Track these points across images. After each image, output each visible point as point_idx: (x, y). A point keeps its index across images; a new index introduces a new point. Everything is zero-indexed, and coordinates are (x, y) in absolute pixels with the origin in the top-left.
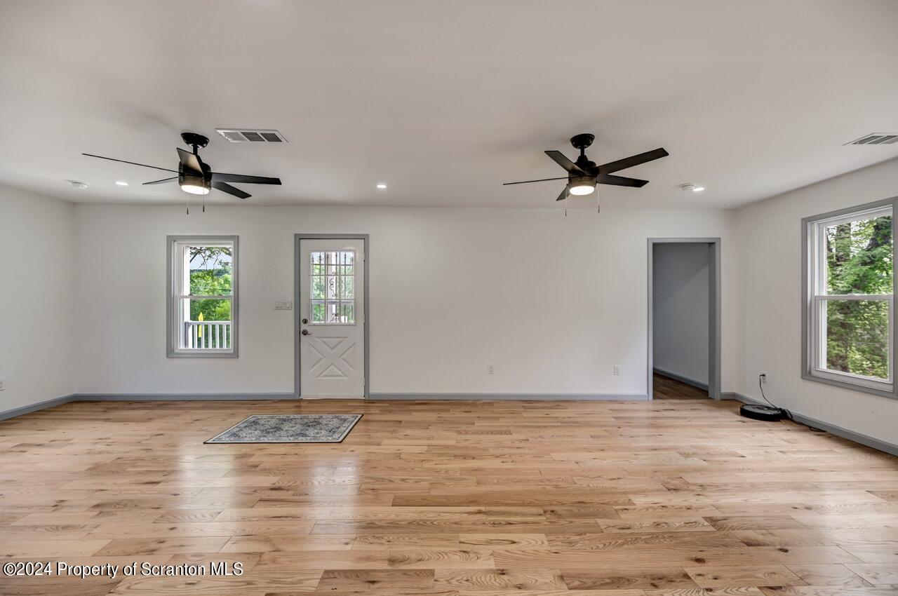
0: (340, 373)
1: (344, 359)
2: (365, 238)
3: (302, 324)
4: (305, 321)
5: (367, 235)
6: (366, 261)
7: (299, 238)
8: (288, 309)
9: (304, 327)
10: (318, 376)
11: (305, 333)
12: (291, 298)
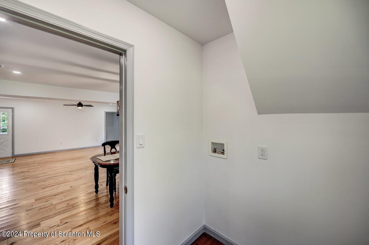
2: (12, 108)
5: (14, 108)
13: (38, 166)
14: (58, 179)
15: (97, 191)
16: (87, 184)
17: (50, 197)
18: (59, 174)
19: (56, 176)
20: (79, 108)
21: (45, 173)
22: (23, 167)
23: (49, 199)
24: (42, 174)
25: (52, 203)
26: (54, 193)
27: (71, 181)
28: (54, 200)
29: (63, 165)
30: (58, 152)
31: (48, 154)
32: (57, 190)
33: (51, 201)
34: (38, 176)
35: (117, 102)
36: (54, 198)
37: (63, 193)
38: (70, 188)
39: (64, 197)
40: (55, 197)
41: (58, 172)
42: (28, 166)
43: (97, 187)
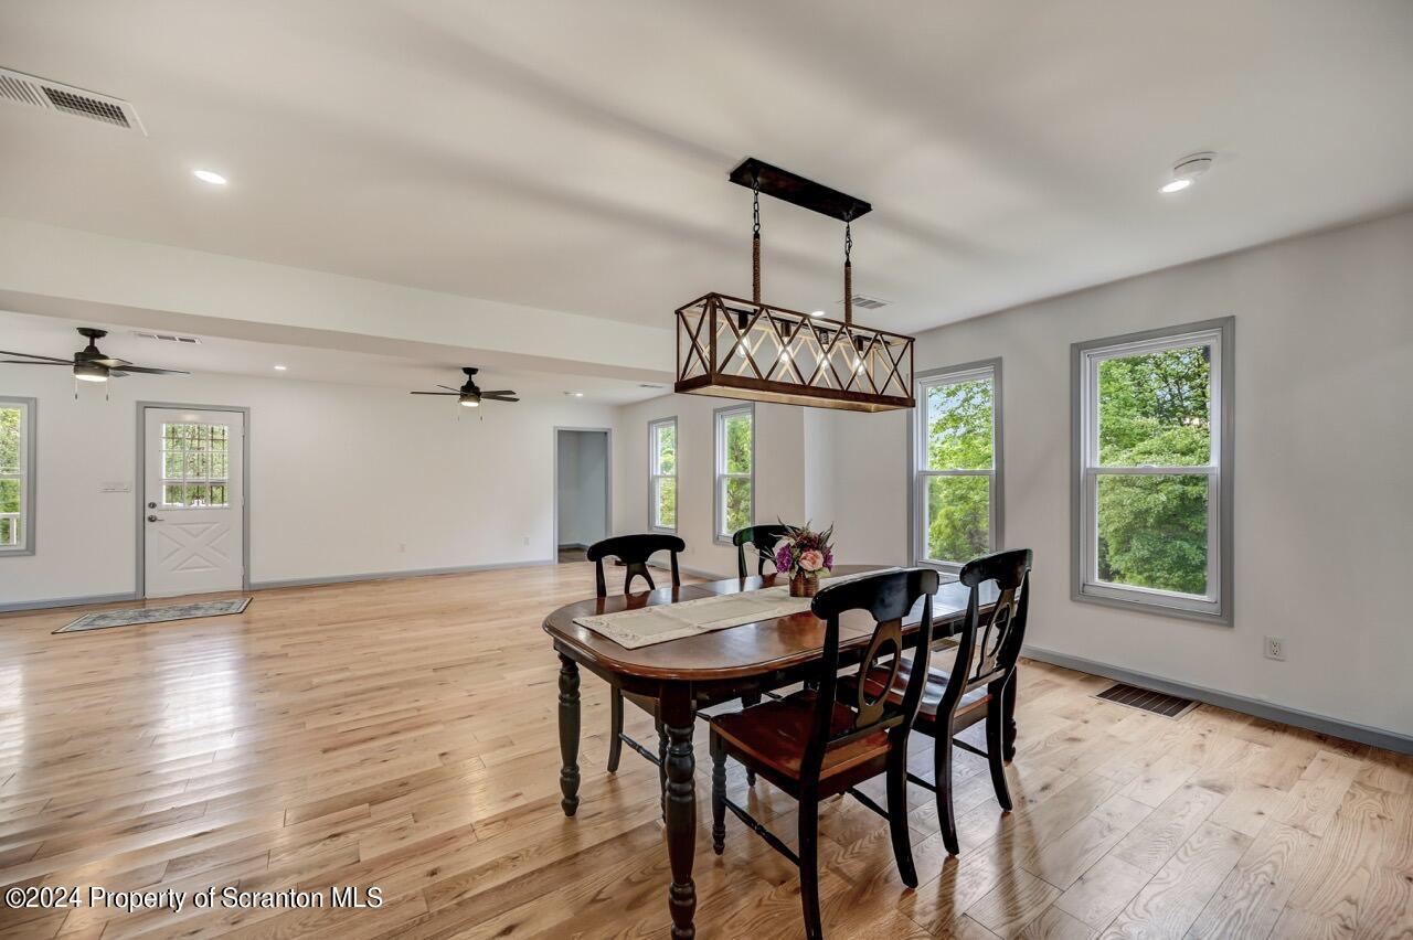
0: (207, 564)
1: (213, 547)
2: (244, 411)
3: (147, 507)
4: (153, 505)
5: (248, 409)
6: (245, 438)
7: (143, 407)
8: (126, 491)
9: (149, 512)
10: (174, 569)
11: (152, 519)
12: (129, 475)
13: (319, 632)
14: (390, 703)
15: (571, 806)
16: (512, 743)
17: (351, 806)
18: (394, 680)
19: (381, 688)
20: (467, 404)
21: (342, 670)
22: (271, 633)
23: (344, 821)
24: (330, 673)
25: (357, 853)
26: (371, 783)
27: (444, 723)
28: (369, 831)
29: (412, 634)
30: (391, 582)
31: (360, 588)
32: (384, 765)
33: (352, 836)
34: (316, 681)
35: (678, 312)
36: (369, 821)
37: (409, 792)
38: (440, 764)
39: (416, 817)
40: (375, 808)
41: (389, 668)
42: (288, 631)
43: (570, 781)
